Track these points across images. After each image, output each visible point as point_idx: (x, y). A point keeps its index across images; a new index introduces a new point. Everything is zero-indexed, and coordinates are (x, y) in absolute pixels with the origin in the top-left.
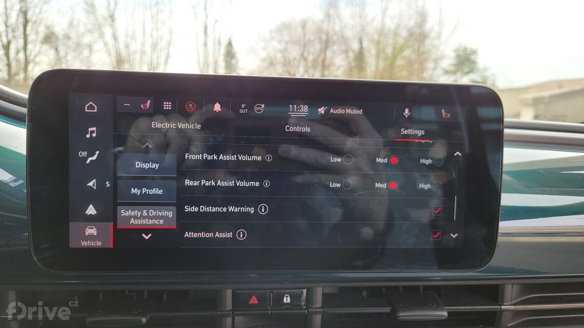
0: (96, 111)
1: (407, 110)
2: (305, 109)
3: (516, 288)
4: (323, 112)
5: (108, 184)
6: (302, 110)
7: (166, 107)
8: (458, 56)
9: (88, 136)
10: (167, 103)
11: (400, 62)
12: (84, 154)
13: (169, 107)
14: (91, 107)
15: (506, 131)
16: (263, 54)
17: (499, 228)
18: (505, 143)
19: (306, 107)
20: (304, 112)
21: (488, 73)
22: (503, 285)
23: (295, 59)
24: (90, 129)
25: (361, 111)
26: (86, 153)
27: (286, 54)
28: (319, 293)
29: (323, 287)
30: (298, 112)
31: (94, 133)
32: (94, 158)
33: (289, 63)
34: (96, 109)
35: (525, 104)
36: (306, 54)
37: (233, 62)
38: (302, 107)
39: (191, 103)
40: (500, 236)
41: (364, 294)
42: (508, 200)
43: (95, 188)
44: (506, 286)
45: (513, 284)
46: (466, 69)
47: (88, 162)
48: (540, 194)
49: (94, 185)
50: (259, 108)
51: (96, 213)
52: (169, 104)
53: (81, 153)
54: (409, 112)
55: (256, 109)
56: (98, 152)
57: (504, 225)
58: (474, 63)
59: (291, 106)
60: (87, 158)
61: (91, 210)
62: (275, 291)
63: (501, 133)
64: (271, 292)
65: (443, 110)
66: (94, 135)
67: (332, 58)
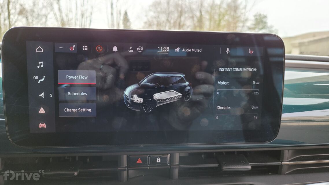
0: (42, 52)
1: (228, 49)
2: (167, 49)
3: (290, 152)
4: (178, 51)
5: (51, 95)
6: (165, 50)
7: (85, 49)
8: (256, 19)
9: (38, 67)
10: (85, 47)
11: (223, 23)
12: (37, 77)
13: (86, 49)
14: (40, 49)
15: (286, 61)
16: (145, 19)
17: (282, 118)
18: (285, 68)
19: (168, 48)
20: (167, 51)
21: (273, 29)
22: (283, 151)
23: (163, 22)
24: (40, 63)
25: (201, 50)
26: (38, 77)
27: (158, 19)
28: (177, 156)
29: (179, 153)
30: (163, 51)
31: (42, 65)
32: (43, 80)
33: (160, 24)
34: (43, 50)
35: (294, 46)
36: (169, 19)
37: (128, 24)
38: (165, 48)
39: (99, 46)
40: (282, 122)
41: (203, 156)
42: (287, 101)
43: (44, 98)
44: (285, 151)
45: (288, 150)
46: (260, 27)
47: (39, 82)
48: (305, 98)
49: (43, 96)
50: (140, 49)
51: (45, 112)
52: (86, 47)
53: (35, 77)
54: (229, 50)
55: (138, 49)
56: (44, 77)
57: (285, 116)
58: (265, 23)
59: (159, 47)
60: (38, 80)
61: (42, 111)
62: (151, 156)
63: (283, 63)
64: (149, 156)
65: (249, 49)
66: (42, 66)
67: (184, 21)
